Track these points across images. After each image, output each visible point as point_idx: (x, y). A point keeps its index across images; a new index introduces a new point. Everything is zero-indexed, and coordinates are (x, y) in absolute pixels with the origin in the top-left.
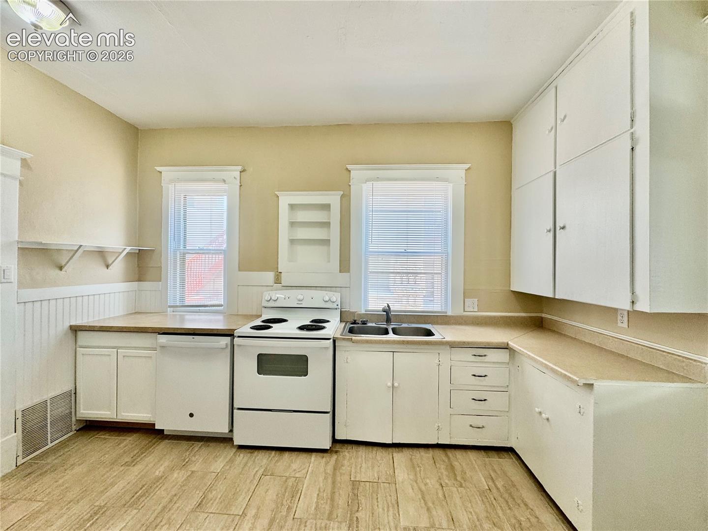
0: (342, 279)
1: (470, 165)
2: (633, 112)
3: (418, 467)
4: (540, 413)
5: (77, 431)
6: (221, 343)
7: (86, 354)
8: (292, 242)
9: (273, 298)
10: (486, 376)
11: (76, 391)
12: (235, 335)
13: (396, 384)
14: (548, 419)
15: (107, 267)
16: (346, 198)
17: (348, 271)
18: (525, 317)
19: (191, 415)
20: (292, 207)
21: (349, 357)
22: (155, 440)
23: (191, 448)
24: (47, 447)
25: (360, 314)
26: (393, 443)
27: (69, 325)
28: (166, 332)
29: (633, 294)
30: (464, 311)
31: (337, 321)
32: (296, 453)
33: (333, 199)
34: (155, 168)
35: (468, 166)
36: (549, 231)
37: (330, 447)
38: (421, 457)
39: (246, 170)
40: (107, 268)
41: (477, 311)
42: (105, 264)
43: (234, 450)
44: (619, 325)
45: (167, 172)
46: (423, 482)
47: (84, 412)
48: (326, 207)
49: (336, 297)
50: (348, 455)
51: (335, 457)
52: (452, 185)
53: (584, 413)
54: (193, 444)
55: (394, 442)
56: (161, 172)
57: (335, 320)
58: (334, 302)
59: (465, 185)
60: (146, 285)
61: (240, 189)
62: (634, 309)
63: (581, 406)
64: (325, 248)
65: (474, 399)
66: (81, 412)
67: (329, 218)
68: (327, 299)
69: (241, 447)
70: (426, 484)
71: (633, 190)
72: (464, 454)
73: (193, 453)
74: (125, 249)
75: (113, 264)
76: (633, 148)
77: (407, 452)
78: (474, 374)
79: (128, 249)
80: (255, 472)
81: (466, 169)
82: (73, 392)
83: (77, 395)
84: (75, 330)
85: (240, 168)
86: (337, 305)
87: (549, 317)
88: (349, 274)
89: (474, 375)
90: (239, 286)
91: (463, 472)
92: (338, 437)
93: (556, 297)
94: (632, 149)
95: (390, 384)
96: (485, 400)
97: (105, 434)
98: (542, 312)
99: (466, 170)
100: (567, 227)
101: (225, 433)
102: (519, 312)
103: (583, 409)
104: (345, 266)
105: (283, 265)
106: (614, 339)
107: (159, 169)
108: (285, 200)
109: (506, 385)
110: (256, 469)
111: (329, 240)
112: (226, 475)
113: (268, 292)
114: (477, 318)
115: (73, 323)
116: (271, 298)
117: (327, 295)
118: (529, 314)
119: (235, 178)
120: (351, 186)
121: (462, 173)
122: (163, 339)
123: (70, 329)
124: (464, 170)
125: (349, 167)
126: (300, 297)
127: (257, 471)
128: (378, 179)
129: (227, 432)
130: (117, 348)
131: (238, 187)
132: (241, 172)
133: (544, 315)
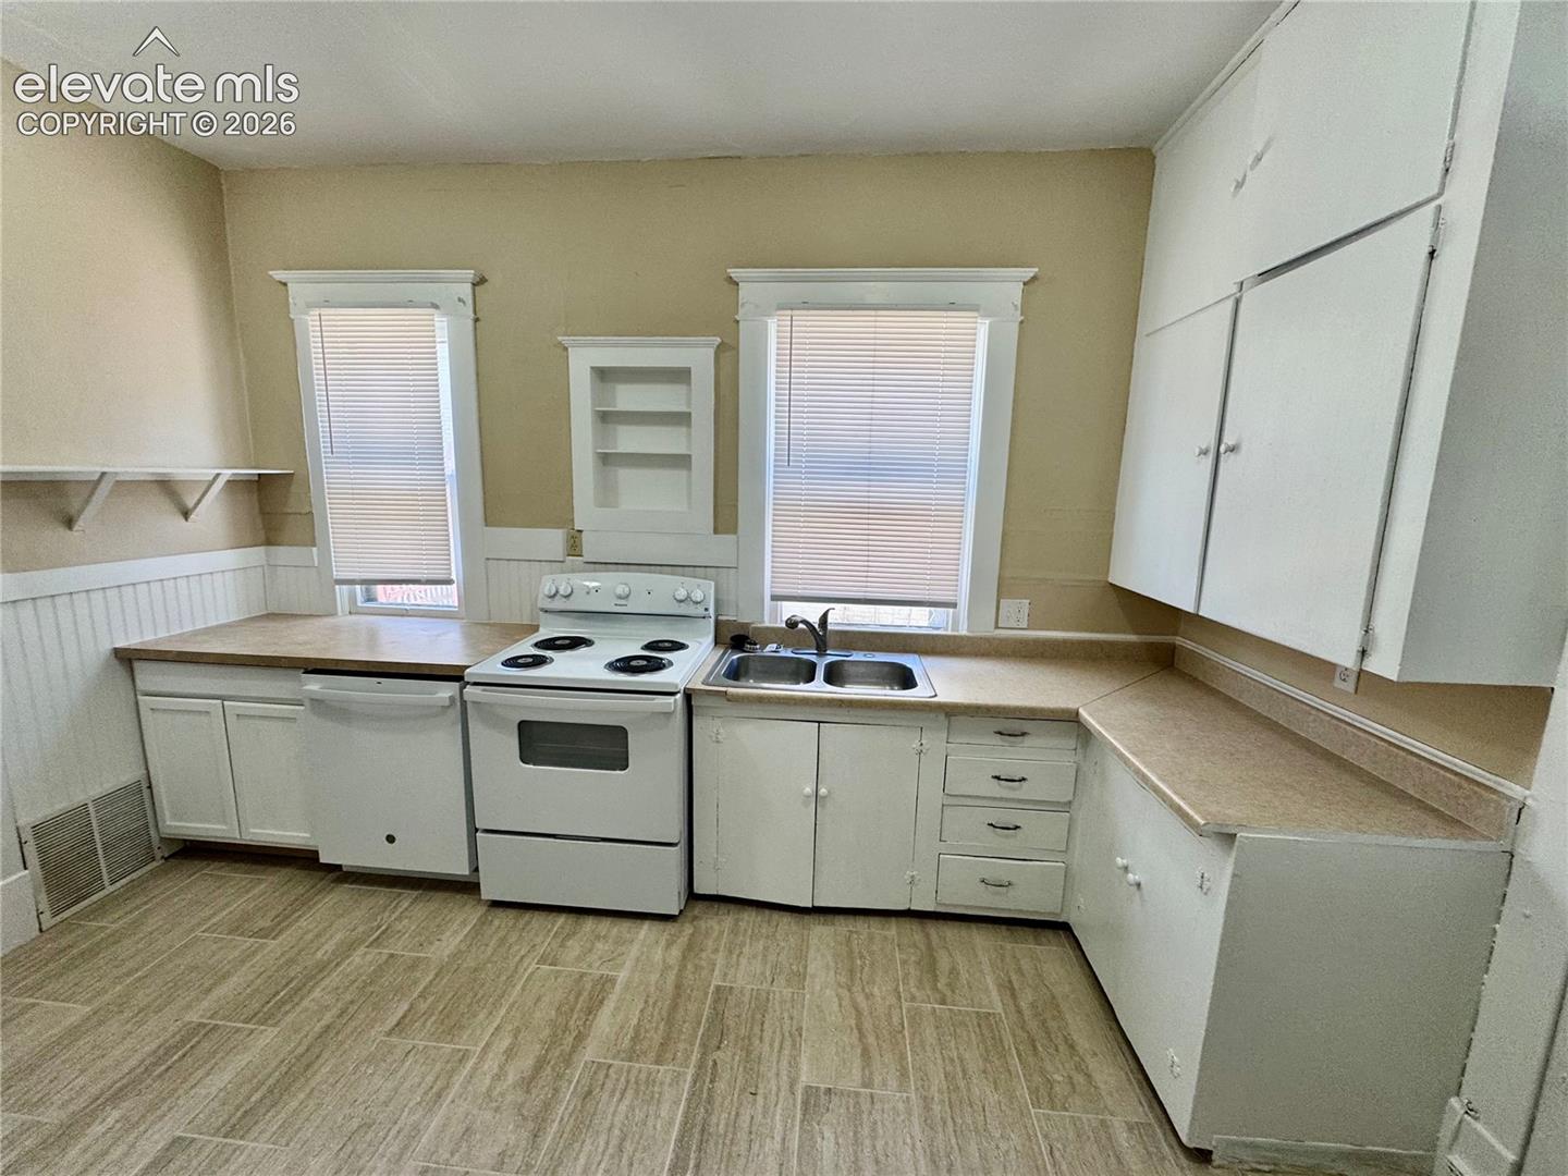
0: (719, 549)
1: (1036, 270)
2: (1453, 147)
3: (861, 958)
4: (1126, 869)
5: (166, 859)
6: (440, 695)
7: (158, 710)
8: (606, 460)
9: (562, 592)
10: (1024, 779)
11: (150, 782)
12: (466, 679)
13: (823, 791)
14: (1139, 885)
15: (186, 514)
16: (727, 352)
17: (734, 530)
18: (1135, 643)
19: (391, 839)
20: (603, 375)
21: (721, 731)
22: (324, 882)
23: (395, 902)
24: (105, 892)
25: (759, 628)
26: (813, 907)
27: (111, 647)
28: (319, 667)
29: (1366, 631)
30: (997, 627)
31: (705, 645)
32: (610, 919)
33: (698, 356)
34: (271, 273)
35: (1029, 273)
36: (1205, 452)
37: (681, 911)
38: (871, 938)
39: (486, 281)
40: (186, 519)
41: (1025, 626)
42: (180, 509)
43: (482, 910)
44: (1336, 685)
45: (301, 287)
46: (863, 990)
47: (173, 823)
48: (680, 376)
49: (702, 590)
50: (718, 925)
51: (688, 930)
52: (987, 322)
53: (1208, 889)
54: (400, 894)
55: (816, 904)
56: (285, 284)
57: (700, 643)
58: (697, 603)
59: (1022, 322)
60: (283, 553)
61: (475, 328)
62: (1364, 668)
63: (1206, 875)
64: (679, 475)
65: (991, 825)
66: (168, 823)
67: (689, 404)
68: (682, 594)
69: (496, 904)
70: (867, 997)
71: (1412, 370)
72: (964, 933)
73: (397, 913)
74: (218, 475)
75: (198, 509)
76: (1434, 251)
77: (843, 926)
78: (997, 774)
79: (227, 473)
80: (518, 958)
81: (1026, 280)
82: (144, 785)
83: (155, 791)
84: (127, 659)
85: (470, 274)
86: (706, 609)
87: (1190, 645)
88: (733, 537)
89: (998, 778)
90: (488, 559)
91: (953, 971)
92: (699, 889)
93: (1200, 614)
94: (1432, 253)
95: (808, 790)
96: (1017, 827)
97: (222, 867)
98: (1175, 634)
99: (1025, 284)
100: (1244, 448)
101: (465, 876)
102: (1124, 632)
103: (1208, 880)
104: (725, 517)
105: (585, 512)
106: (1321, 715)
107: (279, 275)
108: (583, 359)
109: (1065, 800)
110: (522, 953)
111: (690, 456)
112: (460, 962)
113: (553, 576)
114: (1024, 642)
115: (121, 644)
116: (557, 592)
117: (680, 586)
118: (1144, 637)
119: (460, 300)
120: (741, 323)
121: (1015, 292)
122: (315, 685)
123: (116, 657)
124: (1022, 284)
125: (735, 273)
126: (620, 590)
127: (522, 957)
128: (806, 305)
129: (467, 873)
130: (223, 698)
131: (470, 323)
132: (474, 284)
133: (1179, 640)
